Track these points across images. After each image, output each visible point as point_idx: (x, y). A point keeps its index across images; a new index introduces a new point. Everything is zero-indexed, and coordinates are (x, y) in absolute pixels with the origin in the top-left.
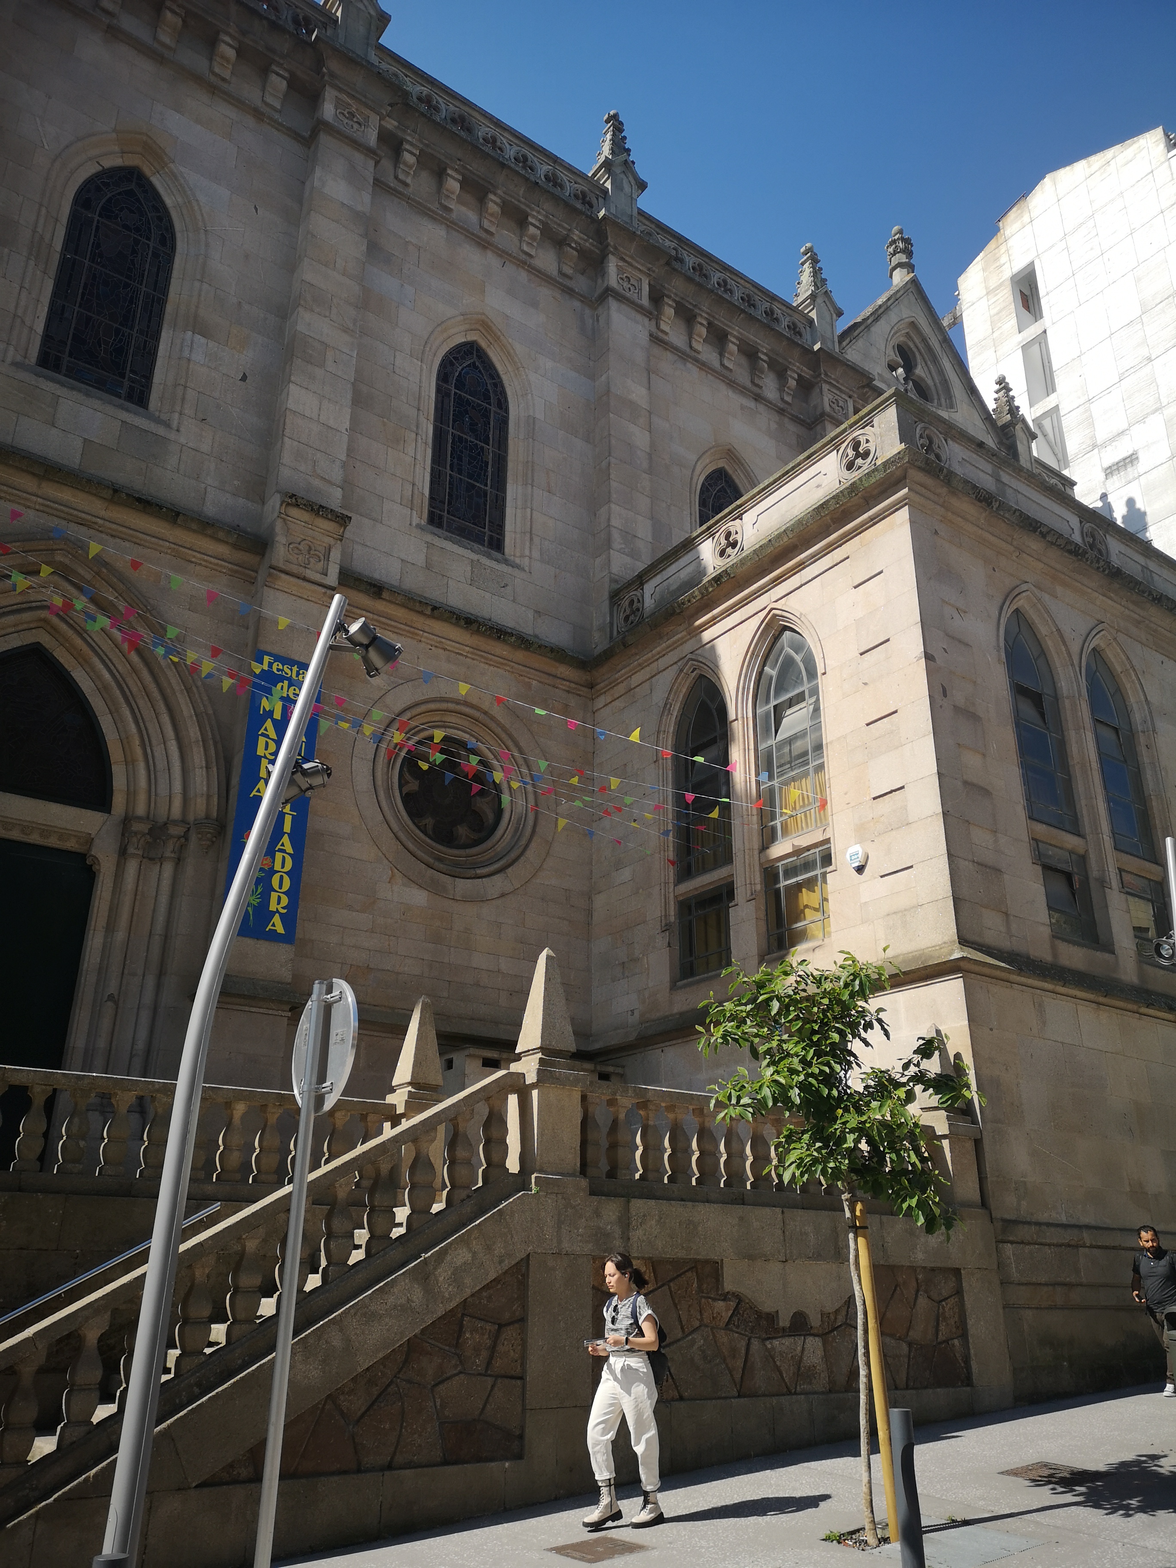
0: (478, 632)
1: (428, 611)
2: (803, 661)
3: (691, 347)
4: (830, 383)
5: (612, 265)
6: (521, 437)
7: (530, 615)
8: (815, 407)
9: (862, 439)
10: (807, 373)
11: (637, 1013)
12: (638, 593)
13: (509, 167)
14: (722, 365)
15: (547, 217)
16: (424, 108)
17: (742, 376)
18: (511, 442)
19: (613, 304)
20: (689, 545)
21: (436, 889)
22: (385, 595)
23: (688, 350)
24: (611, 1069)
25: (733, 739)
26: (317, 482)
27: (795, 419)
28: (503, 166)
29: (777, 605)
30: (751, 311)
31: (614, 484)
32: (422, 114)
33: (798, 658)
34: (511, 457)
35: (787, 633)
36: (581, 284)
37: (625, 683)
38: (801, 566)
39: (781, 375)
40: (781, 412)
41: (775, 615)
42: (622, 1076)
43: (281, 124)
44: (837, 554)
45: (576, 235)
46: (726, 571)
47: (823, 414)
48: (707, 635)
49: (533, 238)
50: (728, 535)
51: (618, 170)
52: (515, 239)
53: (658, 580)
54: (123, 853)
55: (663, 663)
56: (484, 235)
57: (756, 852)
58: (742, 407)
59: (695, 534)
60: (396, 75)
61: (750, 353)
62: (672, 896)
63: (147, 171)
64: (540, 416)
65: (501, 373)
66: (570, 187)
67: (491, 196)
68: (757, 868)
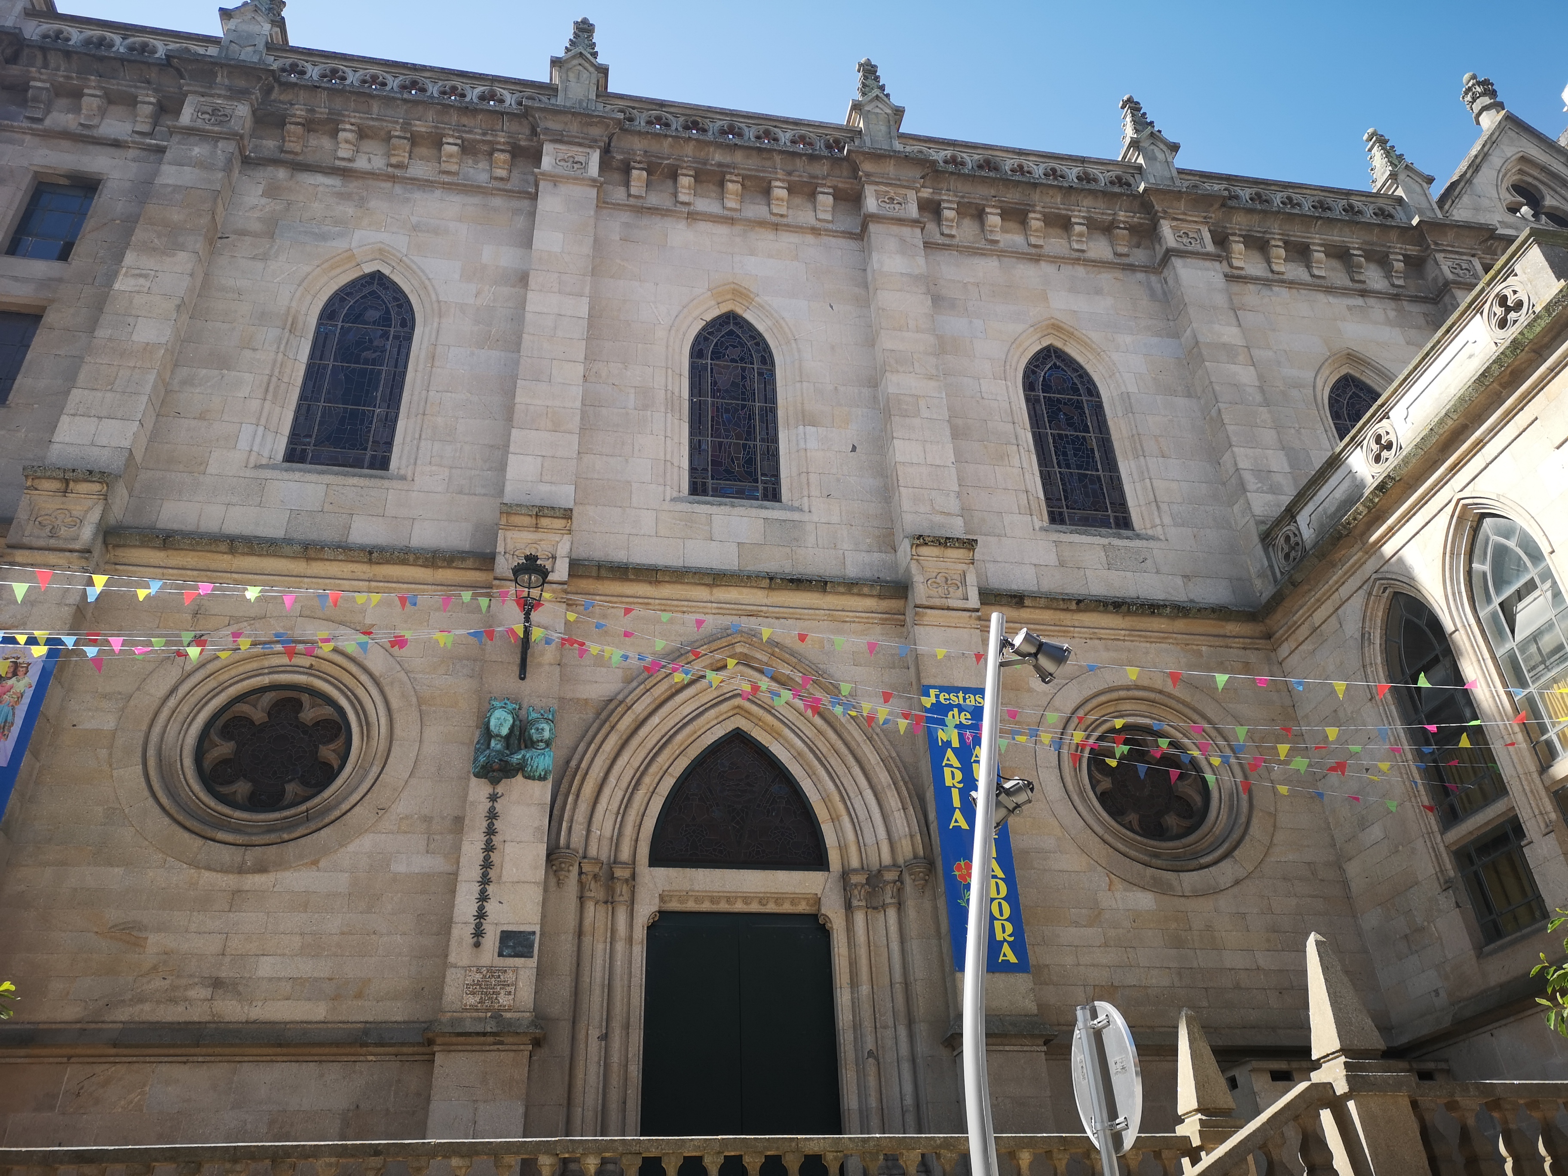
0: (1129, 613)
1: (1073, 606)
2: (1520, 545)
3: (1272, 271)
4: (1444, 251)
5: (1166, 229)
6: (1120, 414)
7: (1179, 581)
8: (1435, 279)
9: (1508, 292)
10: (1413, 250)
11: (1443, 994)
12: (1292, 527)
13: (1042, 184)
14: (1313, 276)
15: (1089, 212)
16: (951, 168)
17: (1340, 278)
18: (1110, 423)
19: (1177, 262)
20: (1335, 462)
21: (1161, 889)
22: (1027, 602)
23: (1270, 275)
24: (1431, 1065)
25: (1460, 653)
26: (938, 518)
27: (1415, 300)
28: (1035, 185)
29: (1466, 493)
30: (1328, 214)
31: (1230, 428)
32: (952, 173)
33: (1511, 544)
34: (1115, 436)
35: (1488, 521)
36: (1139, 256)
37: (1307, 624)
38: (1480, 445)
39: (1383, 261)
40: (1396, 297)
41: (1465, 506)
42: (1448, 1071)
43: (837, 231)
44: (1522, 419)
45: (1122, 216)
46: (1388, 476)
47: (1447, 284)
48: (1388, 549)
49: (1081, 235)
50: (1378, 439)
51: (1145, 144)
52: (1064, 242)
53: (1310, 507)
54: (849, 907)
55: (1344, 591)
56: (1033, 251)
57: (1535, 776)
58: (1349, 308)
59: (1338, 450)
60: (921, 152)
61: (1341, 254)
62: (1442, 849)
63: (739, 311)
64: (1132, 388)
65: (1083, 364)
66: (1103, 177)
67: (1032, 215)
68: (1543, 793)
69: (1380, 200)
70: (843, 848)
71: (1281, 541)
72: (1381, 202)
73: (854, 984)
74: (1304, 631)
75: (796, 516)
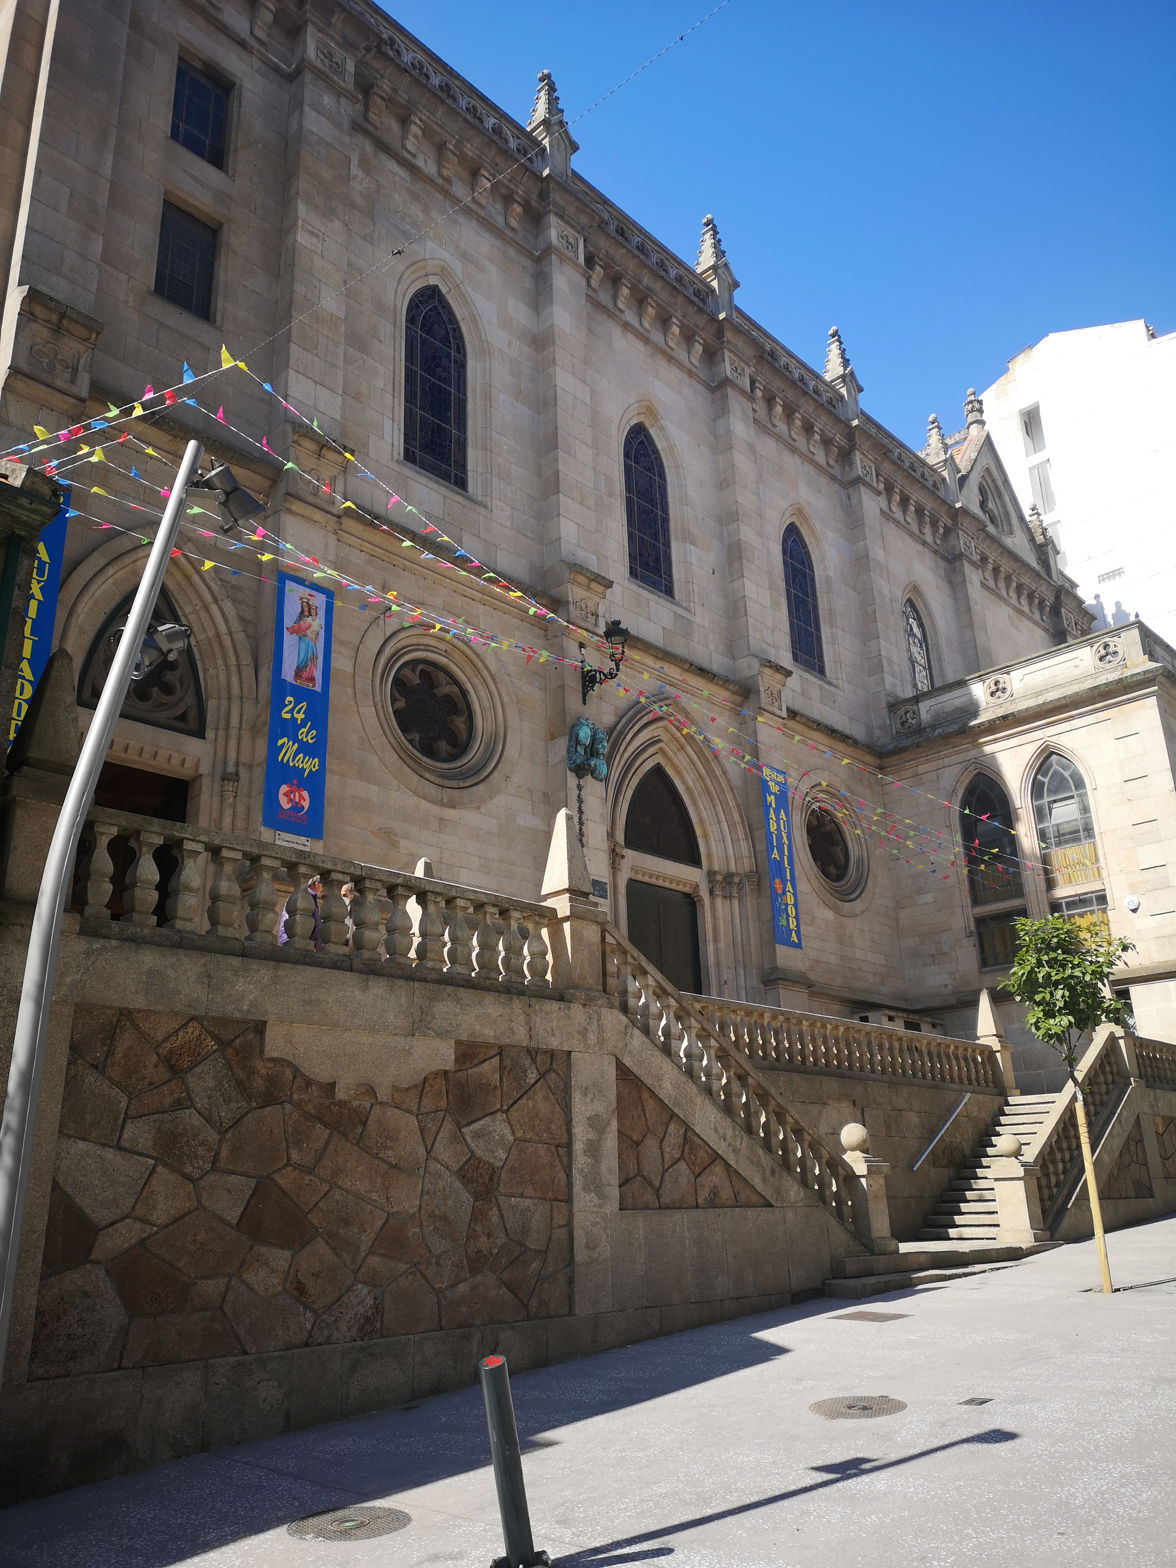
0: (835, 738)
1: (815, 727)
2: (1070, 776)
3: (890, 510)
4: (963, 530)
5: (858, 457)
6: (824, 591)
7: (847, 720)
8: (954, 547)
9: (1112, 644)
10: (949, 523)
11: (950, 987)
12: (915, 708)
13: (810, 395)
14: (906, 521)
15: (824, 426)
16: (770, 359)
17: (914, 527)
18: (818, 595)
19: (863, 489)
20: (962, 684)
21: (837, 911)
22: (798, 718)
23: (888, 512)
24: (938, 1021)
26: (764, 646)
27: (943, 557)
28: (806, 393)
29: (1053, 739)
30: (925, 482)
31: (879, 625)
32: (769, 363)
33: (1066, 774)
34: (820, 606)
35: (1054, 756)
36: (837, 471)
37: (911, 770)
39: (934, 524)
40: (935, 552)
41: (1048, 745)
42: (941, 1025)
43: (701, 379)
44: (1101, 716)
45: (838, 437)
47: (961, 554)
48: (988, 749)
49: (815, 442)
50: (997, 683)
51: (848, 379)
52: (805, 441)
53: (932, 702)
54: (711, 893)
55: (947, 761)
57: (1044, 893)
58: (918, 551)
59: (968, 678)
60: (740, 325)
61: (920, 512)
62: (971, 915)
63: (647, 425)
64: (833, 575)
65: (808, 544)
66: (826, 396)
67: (797, 415)
68: (1046, 902)
69: (936, 475)
70: (709, 856)
71: (901, 712)
72: (936, 477)
73: (716, 941)
74: (909, 773)
75: (689, 616)
